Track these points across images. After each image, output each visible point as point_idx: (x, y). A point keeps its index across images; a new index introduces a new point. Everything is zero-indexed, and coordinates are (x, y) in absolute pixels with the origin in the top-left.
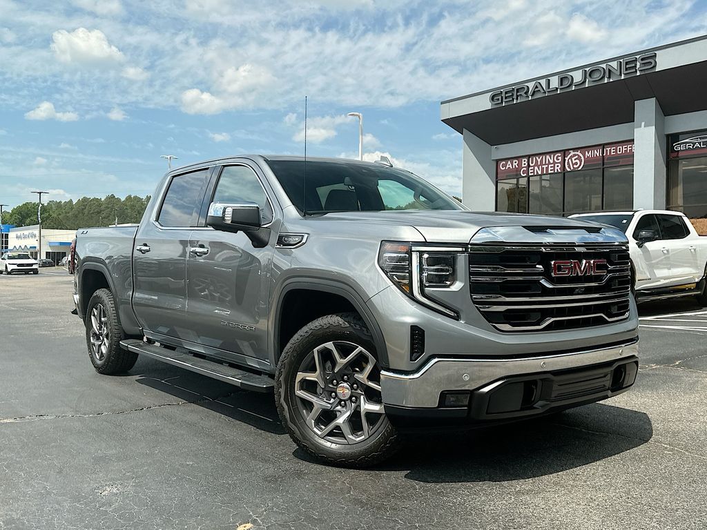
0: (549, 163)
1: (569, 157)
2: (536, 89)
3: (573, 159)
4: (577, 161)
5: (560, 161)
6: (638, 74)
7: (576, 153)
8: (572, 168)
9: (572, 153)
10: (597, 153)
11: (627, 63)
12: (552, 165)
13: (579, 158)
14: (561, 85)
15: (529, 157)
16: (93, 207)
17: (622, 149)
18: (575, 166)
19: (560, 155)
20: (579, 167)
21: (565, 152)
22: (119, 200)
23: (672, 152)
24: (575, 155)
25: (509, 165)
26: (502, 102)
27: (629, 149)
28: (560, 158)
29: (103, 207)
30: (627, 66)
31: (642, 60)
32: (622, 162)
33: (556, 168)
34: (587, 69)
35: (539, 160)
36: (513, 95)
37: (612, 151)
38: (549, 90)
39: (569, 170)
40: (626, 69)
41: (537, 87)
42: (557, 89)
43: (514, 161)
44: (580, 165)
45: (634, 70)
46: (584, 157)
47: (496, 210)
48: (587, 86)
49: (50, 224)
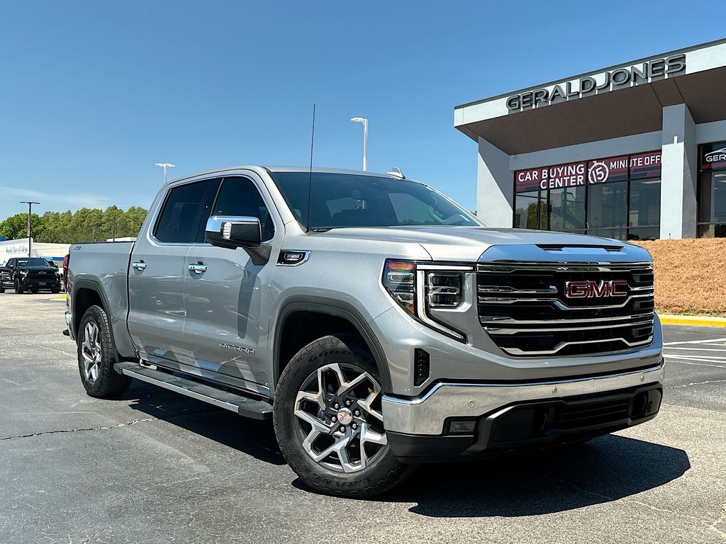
0: (571, 175)
1: (592, 168)
2: (556, 94)
3: (597, 170)
4: (602, 173)
5: (583, 172)
6: (666, 77)
7: (600, 164)
8: (596, 181)
9: (596, 164)
10: (623, 164)
11: (653, 66)
12: (575, 177)
13: (603, 169)
14: (583, 89)
15: (549, 168)
16: (93, 220)
17: (649, 161)
18: (599, 178)
19: (582, 165)
20: (603, 179)
21: (588, 164)
22: (121, 212)
23: (703, 164)
24: (599, 166)
25: (528, 177)
26: (519, 108)
27: (657, 159)
28: (583, 169)
29: (103, 220)
30: (654, 69)
31: (670, 61)
32: (649, 173)
33: (579, 180)
34: (611, 72)
35: (560, 172)
36: (531, 100)
37: (639, 162)
38: (570, 94)
39: (592, 182)
40: (653, 72)
41: (557, 91)
42: (578, 93)
43: (534, 172)
44: (604, 178)
45: (661, 73)
46: (609, 168)
47: (514, 227)
48: (611, 90)
49: (44, 237)
